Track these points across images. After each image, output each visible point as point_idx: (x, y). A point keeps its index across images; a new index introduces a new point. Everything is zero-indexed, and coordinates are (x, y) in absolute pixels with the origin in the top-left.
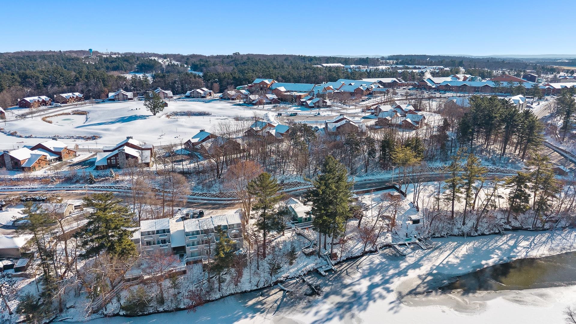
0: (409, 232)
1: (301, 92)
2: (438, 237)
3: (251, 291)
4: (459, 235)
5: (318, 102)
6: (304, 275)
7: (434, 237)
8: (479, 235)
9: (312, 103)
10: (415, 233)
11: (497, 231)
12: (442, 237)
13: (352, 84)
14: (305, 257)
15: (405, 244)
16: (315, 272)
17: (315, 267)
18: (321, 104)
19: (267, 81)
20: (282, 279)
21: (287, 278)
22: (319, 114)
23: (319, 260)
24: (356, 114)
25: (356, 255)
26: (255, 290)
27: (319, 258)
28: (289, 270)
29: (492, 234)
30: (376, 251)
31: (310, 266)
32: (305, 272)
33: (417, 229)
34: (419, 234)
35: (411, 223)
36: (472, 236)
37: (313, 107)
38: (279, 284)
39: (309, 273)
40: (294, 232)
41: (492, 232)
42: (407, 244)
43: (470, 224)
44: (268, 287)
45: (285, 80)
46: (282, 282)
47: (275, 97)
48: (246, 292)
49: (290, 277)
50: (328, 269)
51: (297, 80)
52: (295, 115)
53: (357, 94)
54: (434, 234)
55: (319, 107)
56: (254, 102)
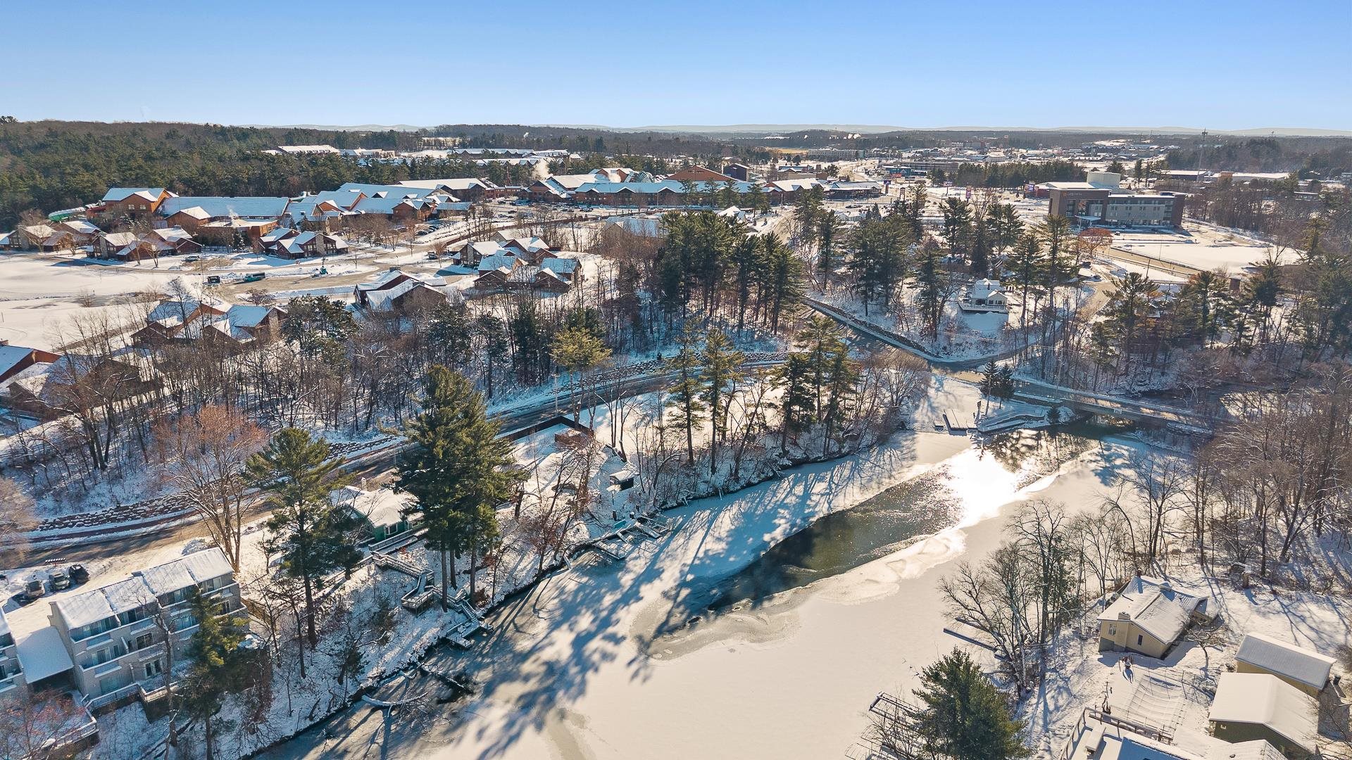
0: (616, 508)
1: (253, 218)
2: (673, 508)
3: (298, 734)
4: (709, 496)
5: (313, 241)
6: (420, 659)
7: (666, 509)
8: (743, 488)
9: (295, 244)
10: (629, 507)
11: (771, 474)
12: (680, 505)
13: (379, 193)
14: (412, 617)
15: (616, 537)
16: (443, 646)
17: (442, 635)
18: (320, 246)
19: (145, 194)
20: (370, 682)
21: (380, 677)
22: (324, 271)
23: (447, 616)
24: (418, 266)
25: (525, 583)
26: (306, 730)
27: (446, 611)
28: (381, 656)
29: (764, 480)
30: (563, 564)
31: (428, 634)
32: (422, 653)
33: (632, 498)
34: (638, 508)
35: (617, 488)
36: (732, 492)
37: (300, 256)
38: (364, 697)
39: (430, 651)
40: (373, 566)
41: (763, 476)
42: (620, 535)
43: (724, 468)
44: (338, 711)
45: (196, 188)
46: (370, 691)
47: (183, 234)
48: (284, 741)
49: (388, 673)
50: (472, 630)
51: (231, 189)
52: (259, 279)
53: (401, 216)
54: (665, 503)
55: (315, 254)
56: (123, 253)
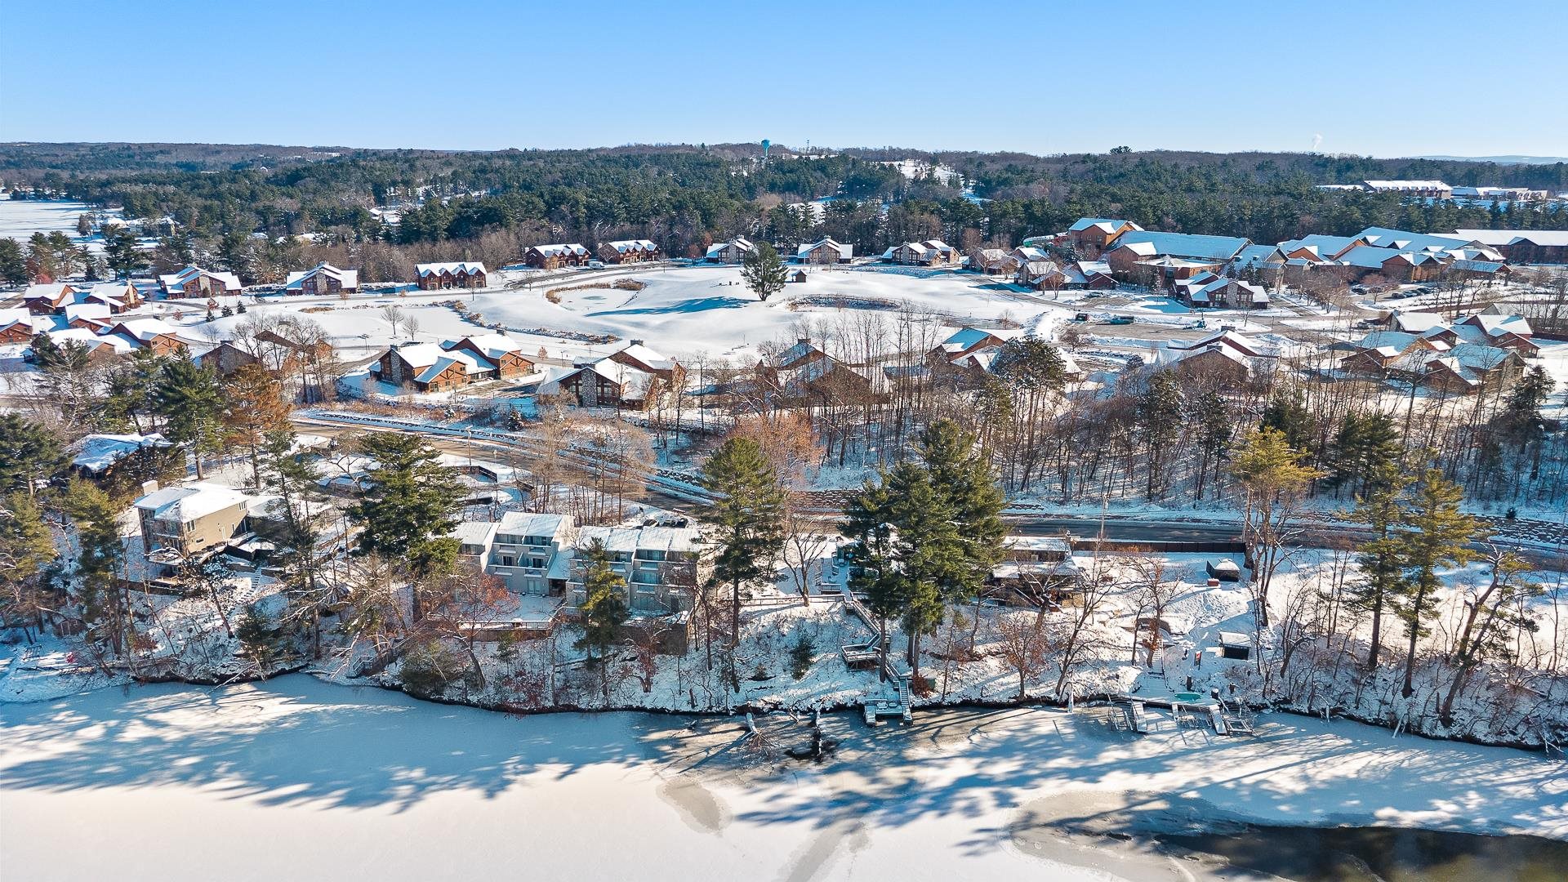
3: (676, 713)
4: (1377, 723)
5: (1223, 290)
6: (823, 711)
7: (1287, 711)
8: (1453, 738)
9: (1204, 290)
10: (1219, 681)
11: (1531, 741)
12: (1313, 714)
13: (1399, 243)
14: (843, 667)
15: (1169, 707)
16: (852, 712)
17: (861, 700)
19: (1107, 227)
20: (759, 705)
21: (776, 706)
22: (1201, 325)
23: (876, 685)
24: (1322, 334)
25: (996, 699)
26: (684, 713)
27: (883, 681)
28: (786, 688)
30: (1065, 704)
31: (846, 693)
32: (828, 706)
33: (1233, 673)
34: (1232, 688)
35: (1219, 651)
37: (1206, 305)
38: (749, 715)
39: (839, 709)
40: (839, 605)
42: (1175, 708)
43: (1424, 695)
44: (719, 714)
46: (757, 712)
47: (1104, 269)
48: (662, 711)
49: (785, 706)
50: (893, 711)
52: (1128, 323)
54: (1286, 701)
55: (1223, 305)
